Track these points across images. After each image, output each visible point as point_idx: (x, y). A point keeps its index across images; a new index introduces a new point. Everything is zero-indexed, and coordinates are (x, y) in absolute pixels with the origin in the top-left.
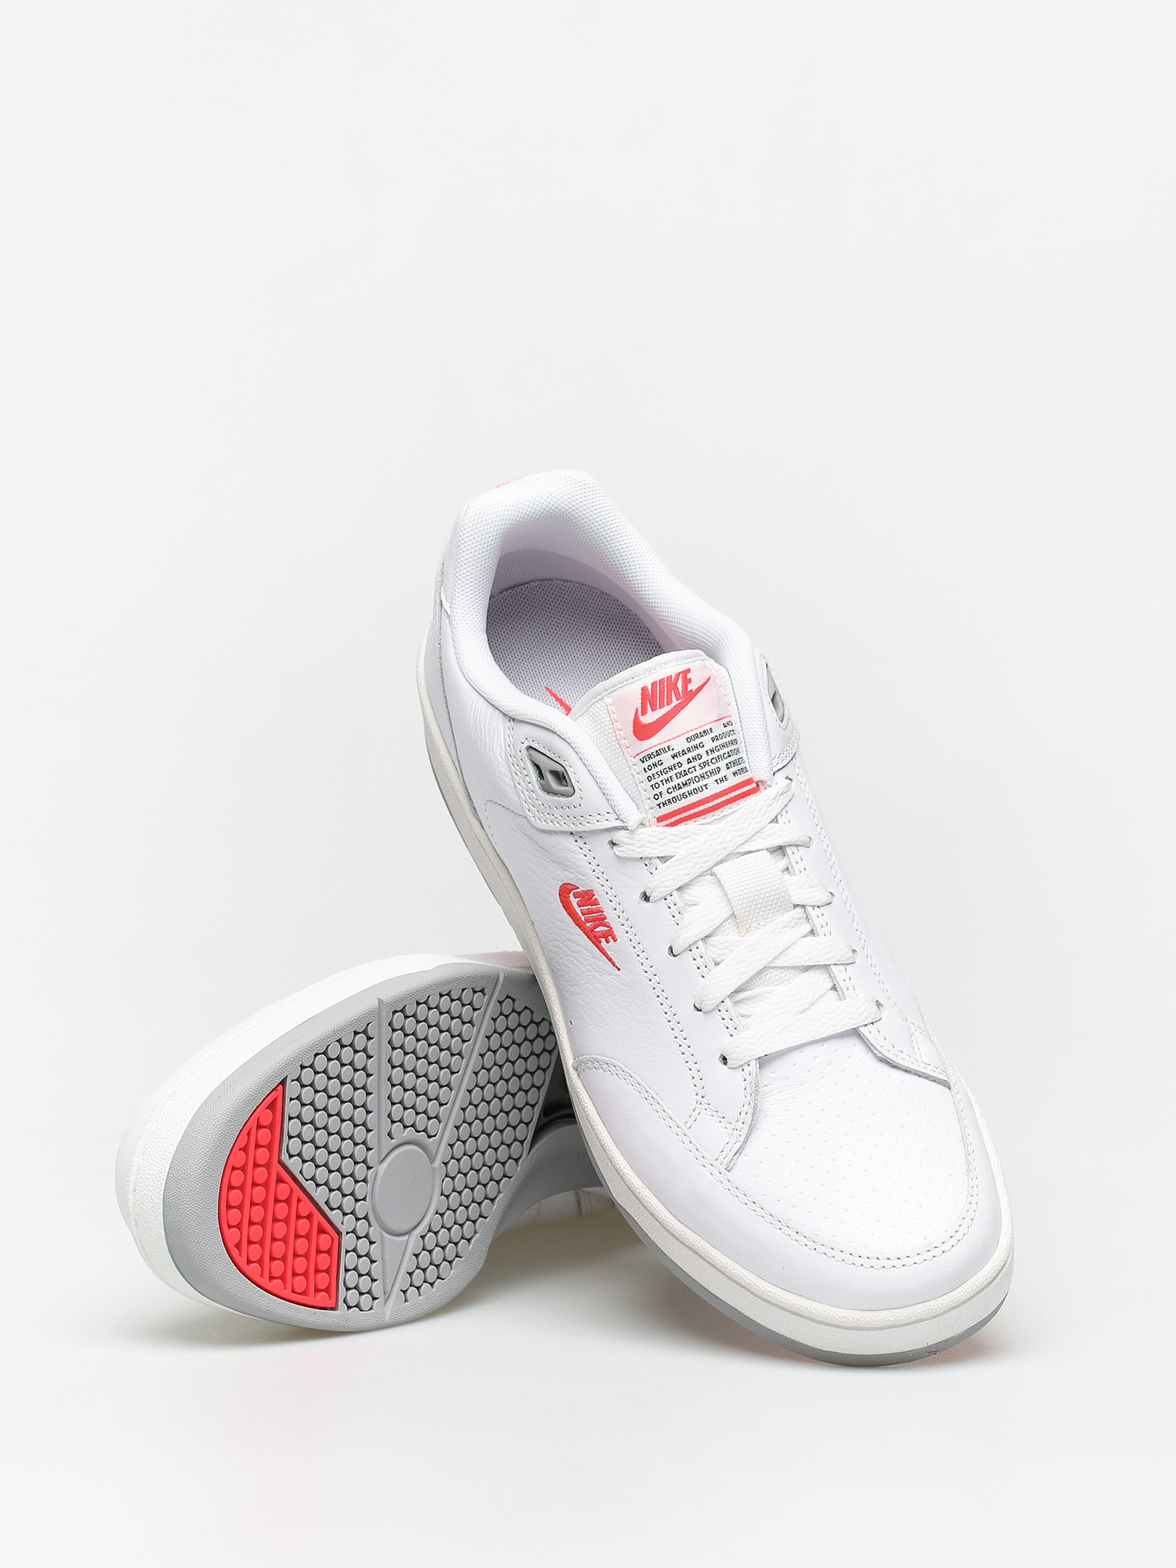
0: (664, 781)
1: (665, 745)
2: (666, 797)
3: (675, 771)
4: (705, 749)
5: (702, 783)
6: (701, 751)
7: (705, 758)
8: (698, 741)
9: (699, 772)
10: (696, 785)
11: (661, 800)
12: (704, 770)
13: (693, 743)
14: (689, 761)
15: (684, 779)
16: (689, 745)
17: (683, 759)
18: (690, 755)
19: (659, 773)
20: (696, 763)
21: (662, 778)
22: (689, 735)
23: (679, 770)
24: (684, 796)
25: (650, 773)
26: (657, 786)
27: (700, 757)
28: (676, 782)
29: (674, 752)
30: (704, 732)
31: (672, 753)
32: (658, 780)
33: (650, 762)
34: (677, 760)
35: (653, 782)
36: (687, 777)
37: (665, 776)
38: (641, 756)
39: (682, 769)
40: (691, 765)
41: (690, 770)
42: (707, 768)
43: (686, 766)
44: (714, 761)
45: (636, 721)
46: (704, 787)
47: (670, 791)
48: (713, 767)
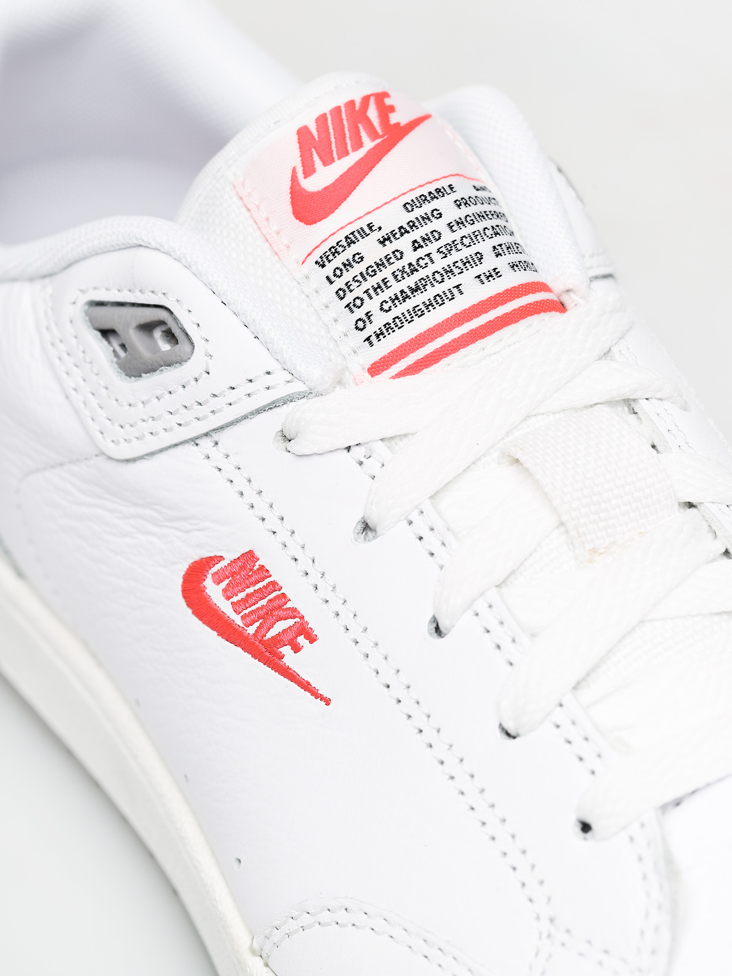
0: (371, 292)
1: (363, 224)
2: (380, 319)
3: (391, 269)
4: (445, 220)
5: (449, 283)
6: (439, 225)
7: (448, 237)
8: (427, 208)
9: (440, 263)
10: (439, 289)
11: (370, 330)
12: (450, 260)
13: (418, 212)
14: (416, 245)
15: (411, 281)
16: (412, 216)
17: (404, 243)
18: (416, 234)
19: (359, 278)
20: (432, 248)
21: (366, 286)
22: (408, 198)
23: (398, 265)
24: (417, 312)
25: (340, 283)
26: (358, 302)
27: (436, 235)
28: (396, 288)
29: (383, 233)
30: (438, 191)
31: (379, 235)
32: (359, 292)
33: (338, 261)
34: (390, 247)
35: (349, 298)
36: (416, 276)
37: (372, 282)
38: (316, 256)
39: (404, 262)
40: (421, 252)
41: (422, 263)
42: (455, 256)
43: (411, 257)
44: (466, 241)
45: (297, 194)
46: (455, 291)
47: (386, 307)
48: (466, 253)
